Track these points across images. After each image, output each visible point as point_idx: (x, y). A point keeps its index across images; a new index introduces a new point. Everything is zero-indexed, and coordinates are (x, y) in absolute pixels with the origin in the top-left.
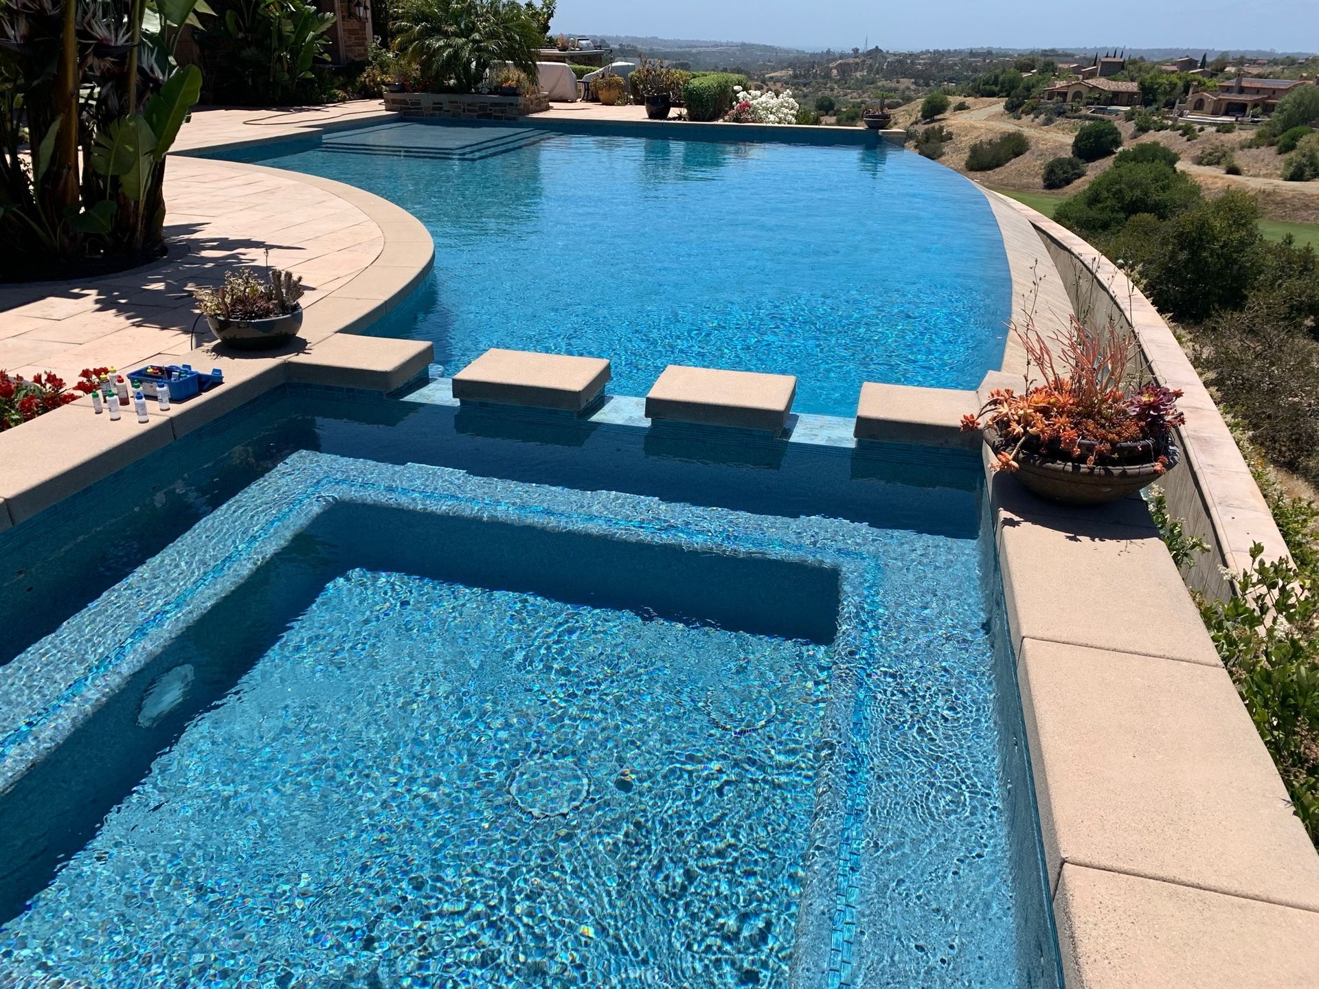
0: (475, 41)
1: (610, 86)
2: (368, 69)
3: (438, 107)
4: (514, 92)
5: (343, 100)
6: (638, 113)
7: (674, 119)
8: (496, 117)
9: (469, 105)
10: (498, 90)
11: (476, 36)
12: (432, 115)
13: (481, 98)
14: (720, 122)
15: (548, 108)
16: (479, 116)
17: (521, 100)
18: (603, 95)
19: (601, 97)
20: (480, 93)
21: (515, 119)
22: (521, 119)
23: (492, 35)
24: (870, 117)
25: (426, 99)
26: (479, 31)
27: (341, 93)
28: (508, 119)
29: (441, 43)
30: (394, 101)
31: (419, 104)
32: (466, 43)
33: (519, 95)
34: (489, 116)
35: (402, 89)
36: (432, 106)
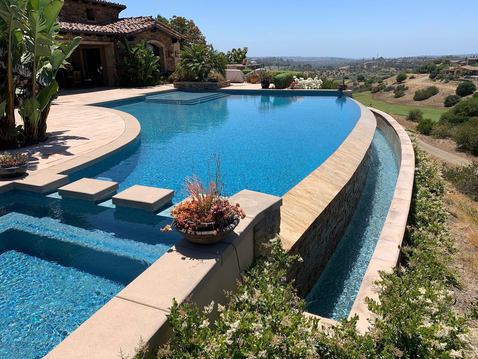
0: (203, 64)
1: (254, 77)
2: (173, 74)
3: (191, 86)
4: (216, 81)
5: (163, 84)
6: (258, 87)
7: (271, 88)
8: (210, 89)
9: (201, 85)
10: (211, 80)
11: (203, 62)
12: (189, 89)
13: (205, 83)
14: (286, 89)
15: (230, 85)
16: (204, 89)
17: (218, 83)
18: (252, 80)
19: (251, 81)
20: (205, 81)
21: (216, 90)
22: (218, 90)
23: (209, 62)
24: (339, 86)
25: (187, 84)
26: (204, 61)
27: (162, 82)
28: (213, 90)
29: (192, 65)
30: (177, 84)
31: (185, 85)
32: (200, 65)
33: (218, 82)
34: (207, 89)
35: (179, 80)
36: (189, 86)
